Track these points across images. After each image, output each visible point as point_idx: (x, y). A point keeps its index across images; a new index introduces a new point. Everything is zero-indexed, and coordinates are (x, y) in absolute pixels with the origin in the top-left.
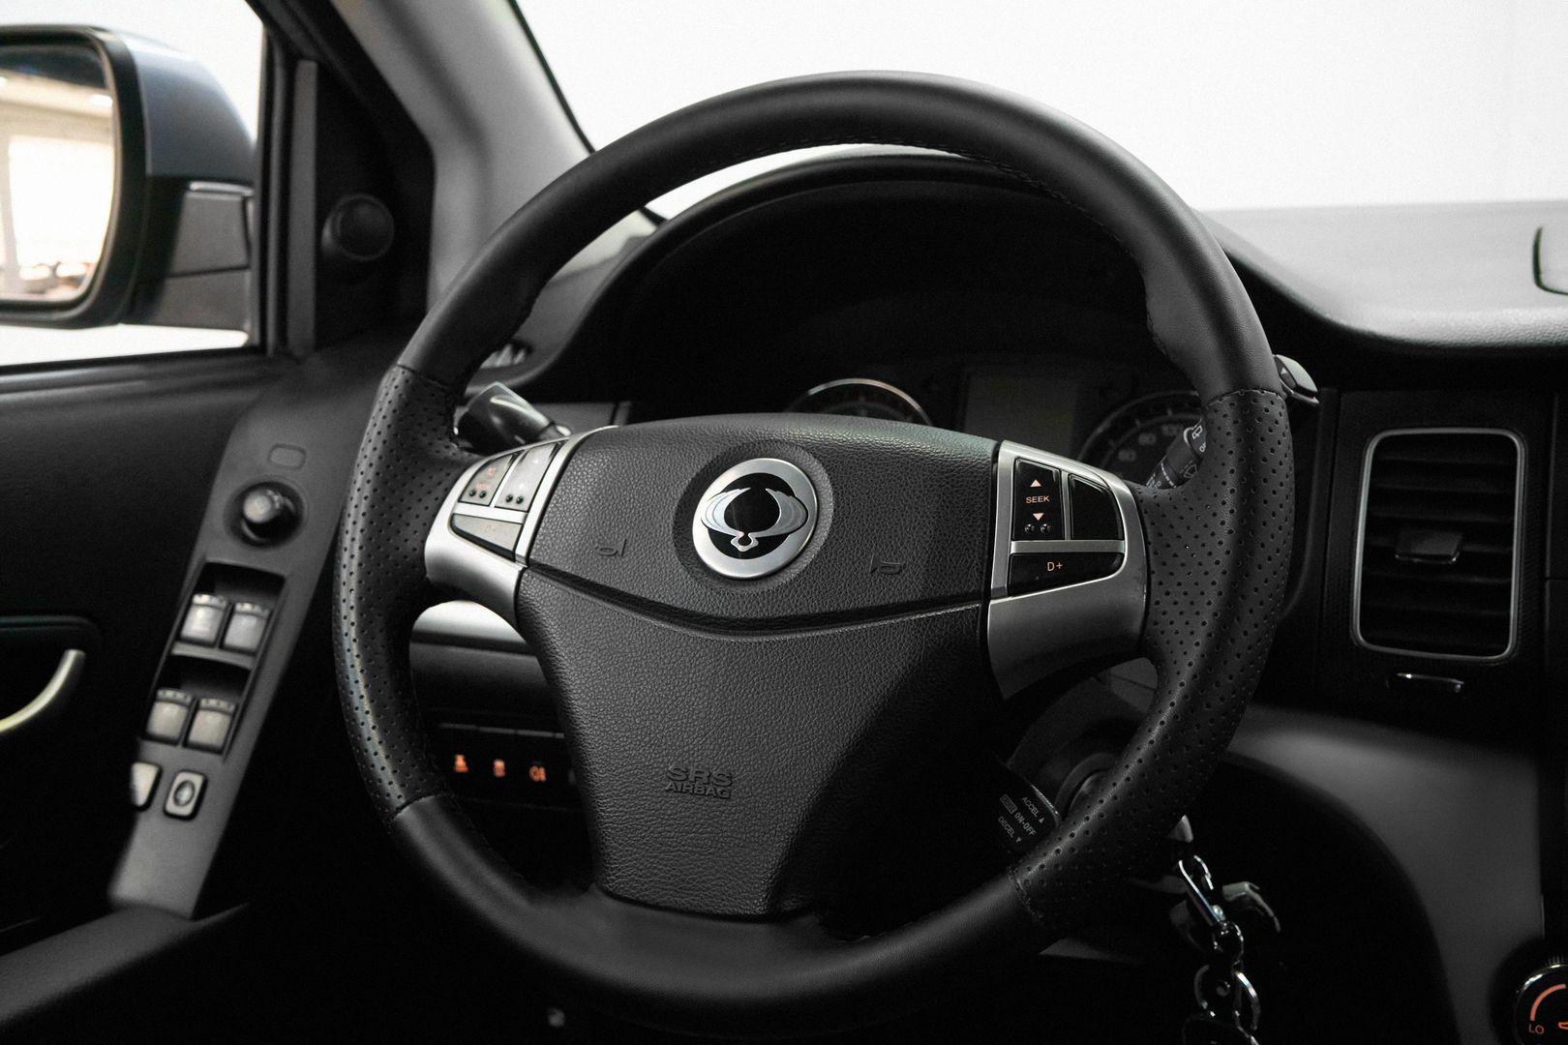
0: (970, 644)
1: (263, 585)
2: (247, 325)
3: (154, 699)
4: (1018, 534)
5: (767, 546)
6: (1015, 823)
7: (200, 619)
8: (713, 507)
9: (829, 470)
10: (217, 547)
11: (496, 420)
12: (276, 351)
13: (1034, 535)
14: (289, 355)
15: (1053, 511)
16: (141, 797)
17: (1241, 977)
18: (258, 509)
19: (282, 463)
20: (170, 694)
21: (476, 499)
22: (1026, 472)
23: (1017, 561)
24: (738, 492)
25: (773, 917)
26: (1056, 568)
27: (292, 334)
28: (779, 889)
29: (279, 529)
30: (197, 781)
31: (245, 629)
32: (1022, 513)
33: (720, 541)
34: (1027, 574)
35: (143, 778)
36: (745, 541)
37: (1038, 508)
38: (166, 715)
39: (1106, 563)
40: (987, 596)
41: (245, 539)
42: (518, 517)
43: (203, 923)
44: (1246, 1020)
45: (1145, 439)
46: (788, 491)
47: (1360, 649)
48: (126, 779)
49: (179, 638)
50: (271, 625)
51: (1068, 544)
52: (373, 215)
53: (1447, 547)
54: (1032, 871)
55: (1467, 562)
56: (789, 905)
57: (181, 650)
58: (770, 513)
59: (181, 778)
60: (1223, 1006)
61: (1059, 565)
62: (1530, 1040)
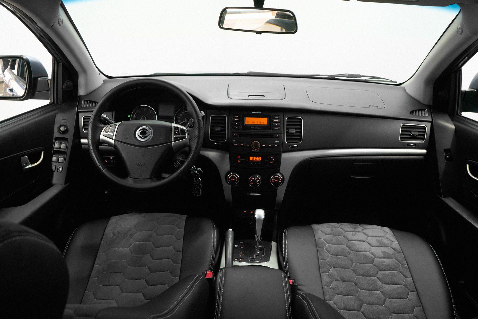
0: (171, 147)
1: (65, 139)
2: (50, 99)
3: (53, 157)
4: (175, 135)
5: (146, 137)
6: (176, 165)
7: (56, 145)
8: (138, 132)
9: (152, 128)
10: (56, 134)
11: (102, 119)
12: (56, 103)
13: (177, 135)
14: (58, 104)
15: (178, 132)
16: (54, 170)
17: (199, 178)
18: (62, 129)
19: (64, 122)
20: (54, 155)
22: (175, 127)
23: (175, 138)
24: (141, 131)
25: (151, 178)
27: (59, 101)
28: (151, 175)
29: (66, 131)
30: (61, 167)
31: (63, 146)
32: (175, 132)
33: (140, 137)
34: (176, 139)
35: (54, 168)
36: (143, 137)
37: (177, 132)
38: (54, 158)
39: (185, 138)
40: (172, 142)
41: (61, 133)
42: (113, 134)
43: (66, 185)
44: (200, 183)
45: (183, 113)
46: (147, 130)
47: (210, 141)
48: (51, 167)
49: (54, 148)
50: (67, 145)
51: (180, 136)
52: (69, 83)
53: (219, 129)
54: (179, 171)
55: (222, 130)
56: (152, 177)
57: (55, 149)
58: (146, 133)
59: (59, 167)
60: (197, 182)
61: (180, 138)
62: (229, 181)
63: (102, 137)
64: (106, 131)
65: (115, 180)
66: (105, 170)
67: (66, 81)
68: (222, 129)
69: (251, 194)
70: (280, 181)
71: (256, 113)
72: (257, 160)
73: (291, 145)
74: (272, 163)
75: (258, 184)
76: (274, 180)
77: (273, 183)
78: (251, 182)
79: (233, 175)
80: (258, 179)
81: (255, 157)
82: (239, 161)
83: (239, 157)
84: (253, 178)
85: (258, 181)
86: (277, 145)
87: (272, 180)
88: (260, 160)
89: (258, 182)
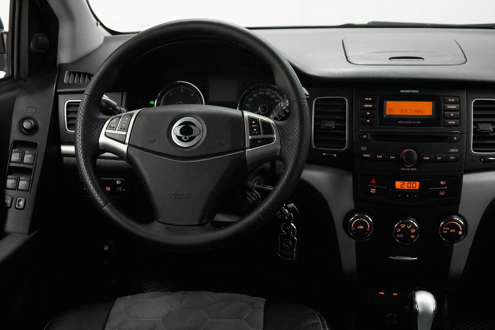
0: (242, 159)
1: (32, 145)
2: (5, 70)
3: (7, 179)
4: (251, 135)
5: (191, 139)
6: (251, 198)
7: (15, 157)
8: (176, 130)
9: (204, 120)
10: (15, 135)
11: (104, 104)
12: (17, 77)
13: (255, 134)
14: (21, 78)
15: (258, 128)
16: (9, 205)
17: (292, 224)
18: (26, 125)
19: (29, 112)
20: (11, 177)
21: (112, 128)
22: (251, 119)
23: (251, 140)
24: (182, 126)
25: (201, 224)
26: (260, 142)
27: (22, 74)
28: (201, 219)
29: (33, 130)
30: (23, 199)
31: (28, 158)
32: (251, 130)
33: (179, 138)
34: (254, 144)
35: (8, 201)
36: (185, 138)
37: (255, 128)
38: (10, 182)
39: (271, 140)
40: (245, 149)
41: (24, 133)
42: (124, 133)
43: (30, 235)
44: (293, 234)
45: (255, 95)
46: (195, 126)
47: (314, 149)
48: (4, 199)
49: (10, 161)
50: (35, 156)
51: (262, 136)
52: (42, 38)
53: (332, 125)
54: (261, 209)
55: (337, 128)
56: (204, 222)
57: (11, 165)
58: (191, 131)
59: (18, 199)
60: (288, 231)
61: (261, 141)
62: (352, 231)
63: (103, 139)
64: (111, 127)
65: (129, 227)
66: (109, 206)
67: (35, 36)
68: (337, 124)
69: (397, 258)
70: (460, 233)
71: (408, 91)
72: (412, 188)
73: (483, 157)
74: (442, 193)
75: (413, 237)
76: (446, 230)
77: (444, 235)
78: (399, 233)
79: (361, 219)
80: (414, 226)
81: (406, 183)
82: (373, 191)
83: (373, 181)
84: (403, 226)
85: (413, 231)
86: (453, 158)
87: (442, 230)
88: (417, 188)
89: (413, 234)
